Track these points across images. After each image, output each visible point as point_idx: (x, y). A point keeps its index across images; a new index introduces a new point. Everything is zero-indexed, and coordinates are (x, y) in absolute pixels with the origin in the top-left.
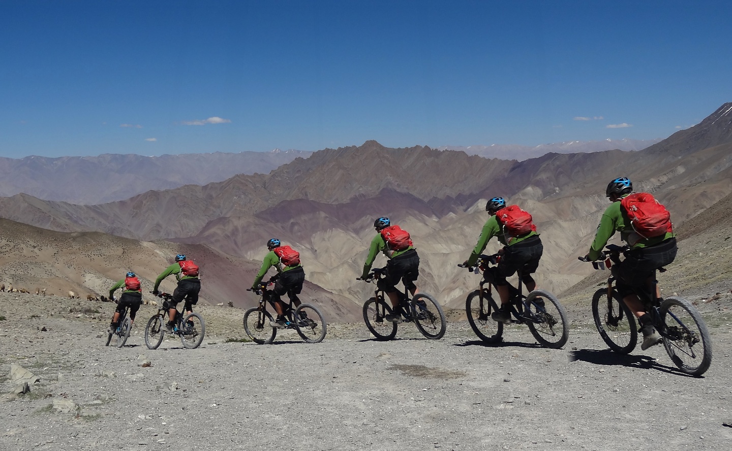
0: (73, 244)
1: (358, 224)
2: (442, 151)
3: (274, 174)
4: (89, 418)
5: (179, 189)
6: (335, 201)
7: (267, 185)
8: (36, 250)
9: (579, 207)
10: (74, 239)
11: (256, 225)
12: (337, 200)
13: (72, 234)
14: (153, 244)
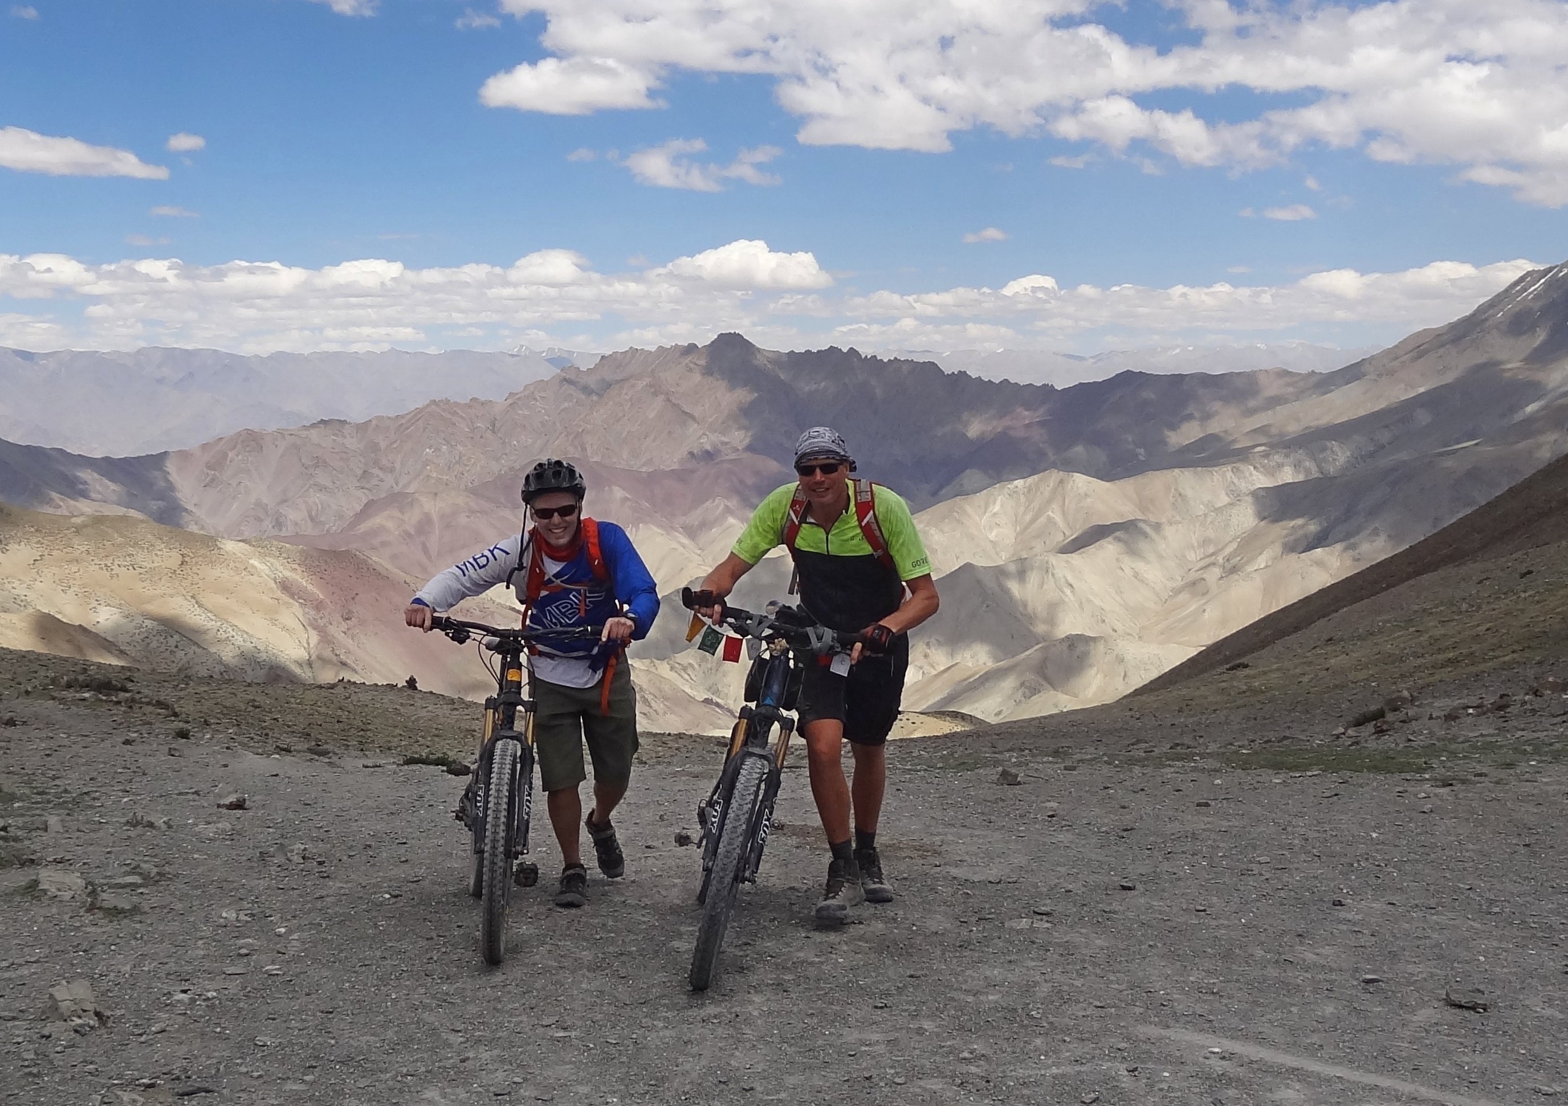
0: (76, 541)
1: (694, 518)
2: (886, 360)
3: (515, 401)
4: (115, 913)
5: (306, 428)
6: (645, 464)
7: (497, 425)
9: (1189, 493)
10: (78, 530)
11: (472, 512)
12: (650, 461)
13: (73, 520)
14: (247, 546)
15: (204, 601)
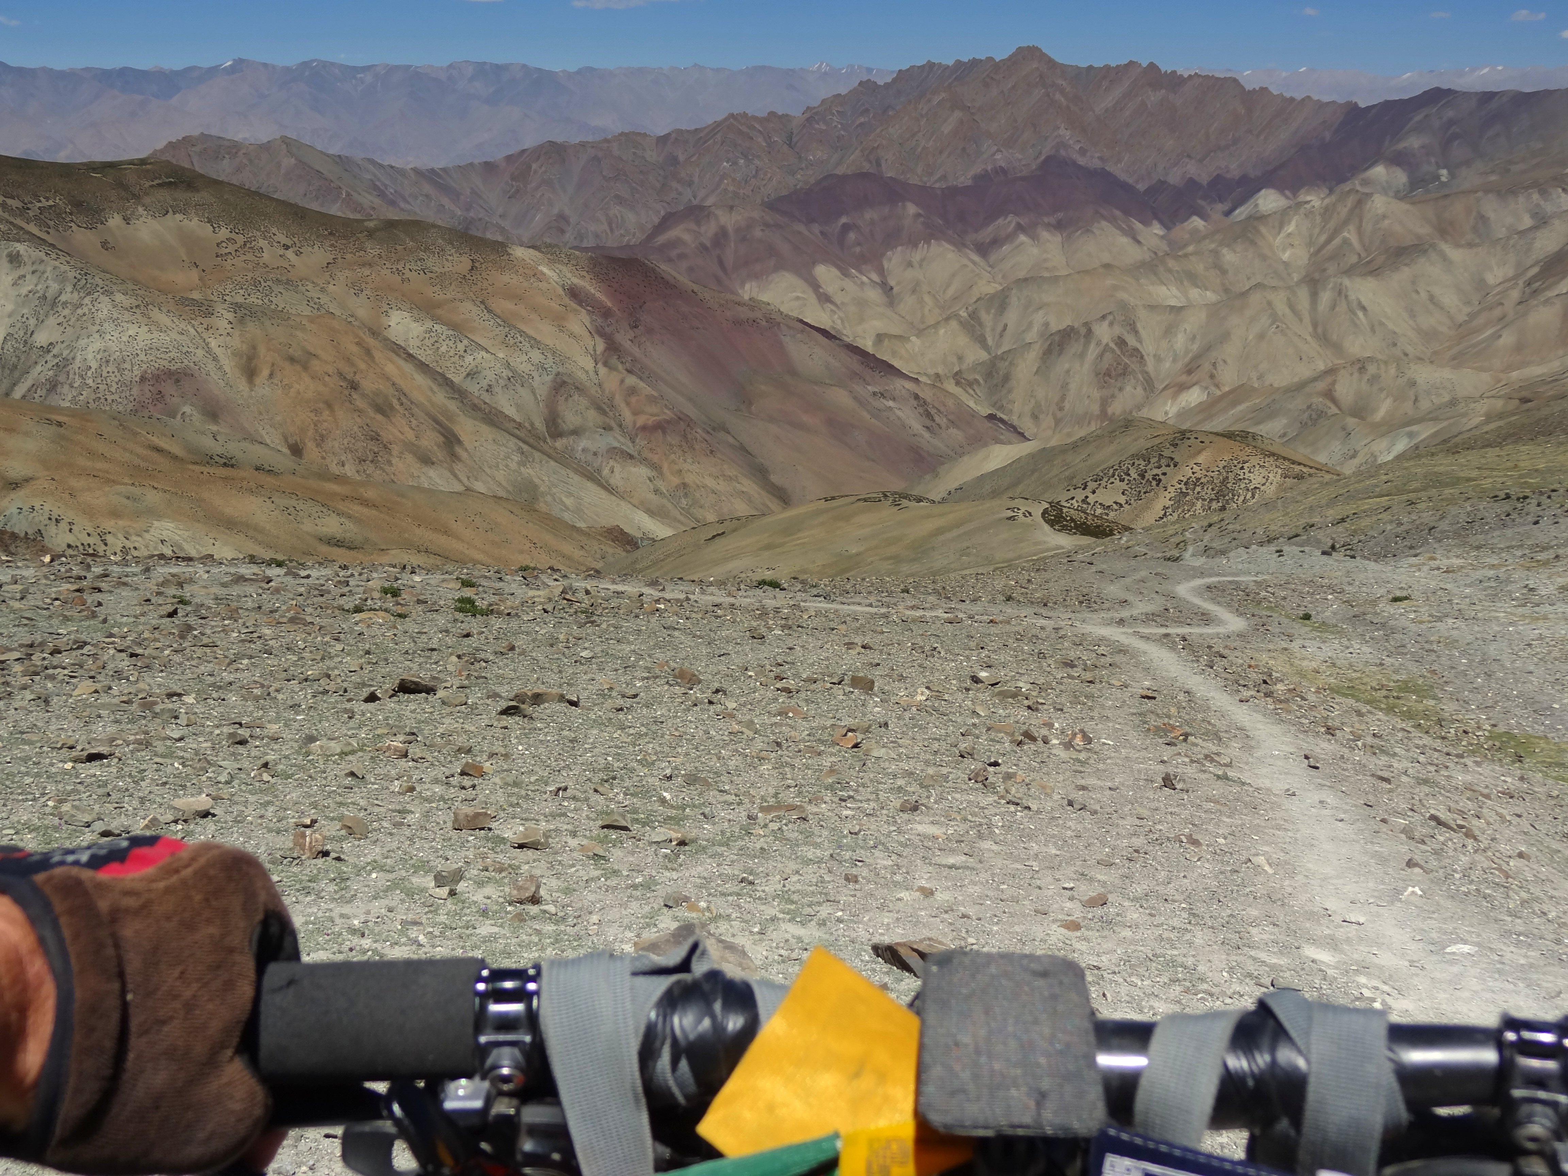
0: (368, 245)
1: (986, 234)
2: (1186, 76)
3: (812, 116)
5: (606, 141)
6: (940, 180)
7: (794, 140)
8: (290, 254)
9: (1491, 215)
10: (371, 234)
11: (767, 225)
12: (944, 178)
13: (366, 224)
14: (537, 253)
15: (493, 306)
